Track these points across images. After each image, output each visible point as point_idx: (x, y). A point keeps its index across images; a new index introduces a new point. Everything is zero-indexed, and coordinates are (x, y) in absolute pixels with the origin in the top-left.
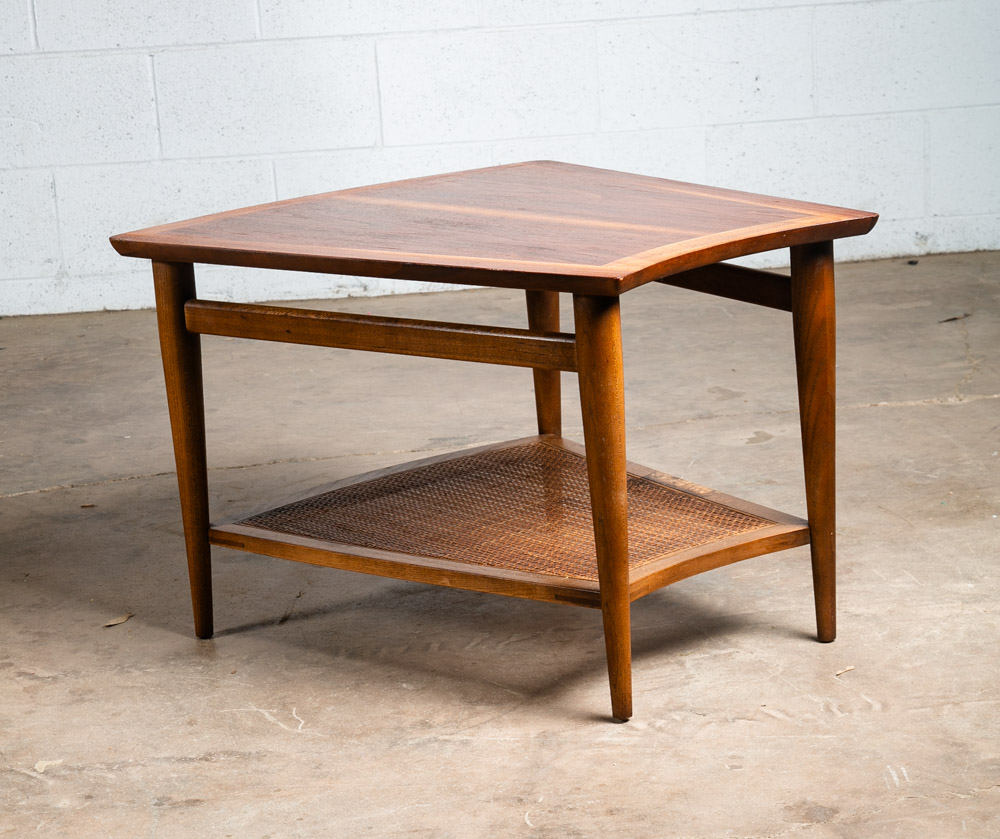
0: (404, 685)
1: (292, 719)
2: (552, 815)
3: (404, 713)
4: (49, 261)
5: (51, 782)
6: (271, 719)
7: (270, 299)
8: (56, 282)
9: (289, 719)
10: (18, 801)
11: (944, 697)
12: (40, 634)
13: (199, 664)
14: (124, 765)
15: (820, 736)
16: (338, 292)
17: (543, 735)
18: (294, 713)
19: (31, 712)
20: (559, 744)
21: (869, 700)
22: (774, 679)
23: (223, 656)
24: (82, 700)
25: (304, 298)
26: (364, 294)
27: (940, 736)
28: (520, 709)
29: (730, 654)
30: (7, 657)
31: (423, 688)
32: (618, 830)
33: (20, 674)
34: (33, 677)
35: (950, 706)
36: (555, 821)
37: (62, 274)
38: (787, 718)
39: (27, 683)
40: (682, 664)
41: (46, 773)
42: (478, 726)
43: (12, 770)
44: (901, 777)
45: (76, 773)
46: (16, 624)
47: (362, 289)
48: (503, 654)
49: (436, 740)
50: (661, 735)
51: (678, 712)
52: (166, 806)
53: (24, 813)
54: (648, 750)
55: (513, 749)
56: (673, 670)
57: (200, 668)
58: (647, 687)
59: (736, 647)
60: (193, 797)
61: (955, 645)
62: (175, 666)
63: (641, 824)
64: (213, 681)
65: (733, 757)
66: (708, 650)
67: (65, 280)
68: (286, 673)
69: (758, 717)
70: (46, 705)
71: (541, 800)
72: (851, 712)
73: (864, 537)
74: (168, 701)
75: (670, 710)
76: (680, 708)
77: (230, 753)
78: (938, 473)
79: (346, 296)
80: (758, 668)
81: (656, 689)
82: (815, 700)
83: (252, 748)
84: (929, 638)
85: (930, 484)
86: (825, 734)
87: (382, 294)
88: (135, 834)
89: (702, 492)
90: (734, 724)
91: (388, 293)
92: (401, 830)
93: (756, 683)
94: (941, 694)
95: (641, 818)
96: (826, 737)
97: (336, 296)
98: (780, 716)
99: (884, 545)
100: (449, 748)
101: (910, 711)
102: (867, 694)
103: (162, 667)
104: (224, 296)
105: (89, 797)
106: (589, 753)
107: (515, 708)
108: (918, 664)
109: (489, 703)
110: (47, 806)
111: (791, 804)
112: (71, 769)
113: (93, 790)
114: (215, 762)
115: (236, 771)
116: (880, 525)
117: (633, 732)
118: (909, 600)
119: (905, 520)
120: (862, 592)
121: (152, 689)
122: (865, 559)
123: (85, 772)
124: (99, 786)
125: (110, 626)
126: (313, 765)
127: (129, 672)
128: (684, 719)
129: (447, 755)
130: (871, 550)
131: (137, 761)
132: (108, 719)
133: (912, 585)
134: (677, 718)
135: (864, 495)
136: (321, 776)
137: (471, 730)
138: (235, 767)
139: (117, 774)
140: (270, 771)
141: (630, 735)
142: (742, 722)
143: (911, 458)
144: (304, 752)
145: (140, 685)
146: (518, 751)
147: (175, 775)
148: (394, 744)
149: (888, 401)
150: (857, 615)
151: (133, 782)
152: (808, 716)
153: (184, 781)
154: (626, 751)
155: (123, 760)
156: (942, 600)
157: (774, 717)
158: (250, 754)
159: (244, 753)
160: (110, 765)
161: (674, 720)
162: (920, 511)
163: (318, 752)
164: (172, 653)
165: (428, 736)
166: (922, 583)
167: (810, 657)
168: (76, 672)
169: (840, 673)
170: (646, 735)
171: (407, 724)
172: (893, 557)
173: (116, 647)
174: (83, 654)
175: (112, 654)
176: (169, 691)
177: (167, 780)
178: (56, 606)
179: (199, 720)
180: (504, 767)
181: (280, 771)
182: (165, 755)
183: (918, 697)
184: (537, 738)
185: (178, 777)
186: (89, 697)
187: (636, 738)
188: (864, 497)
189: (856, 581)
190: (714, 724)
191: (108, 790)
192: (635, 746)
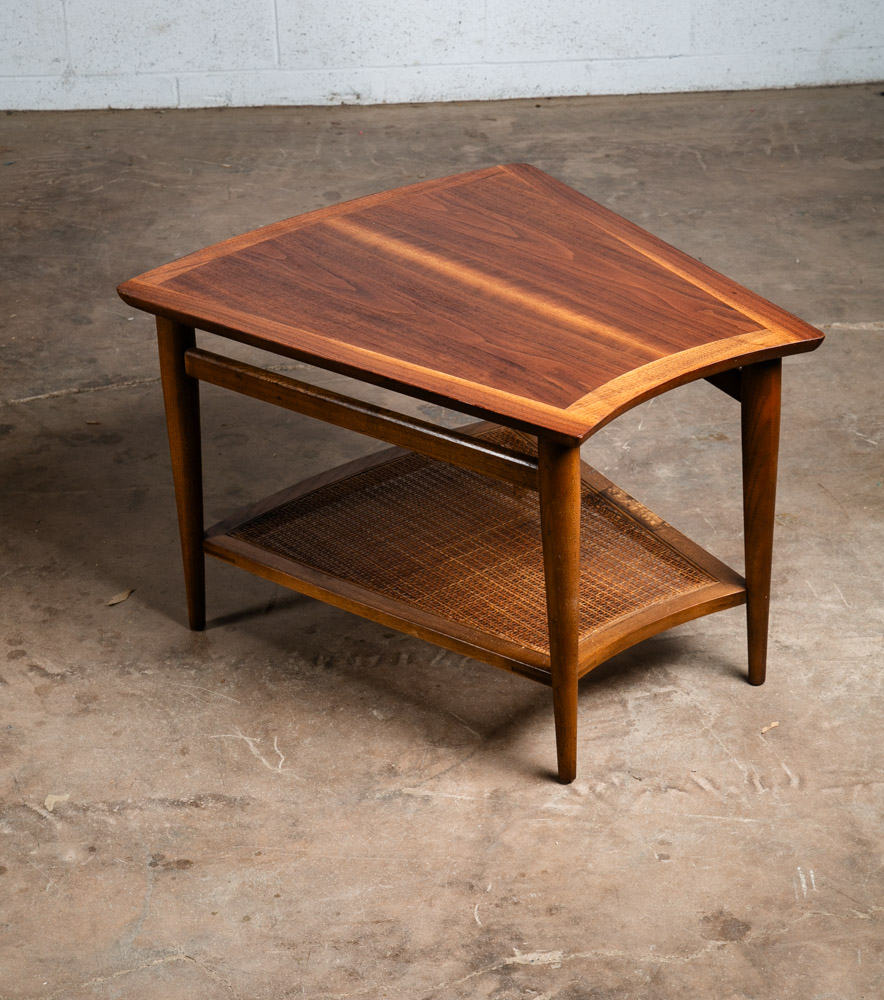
0: (375, 712)
1: (273, 752)
2: (498, 910)
3: (373, 753)
4: (57, 60)
5: (59, 826)
6: (255, 751)
7: (267, 104)
8: (63, 80)
9: (269, 753)
10: (31, 849)
11: (856, 774)
12: (49, 610)
13: (192, 666)
14: (124, 806)
15: (741, 819)
16: (332, 99)
17: (496, 795)
18: (275, 744)
19: (41, 723)
20: (510, 810)
21: (789, 773)
22: (705, 734)
23: (214, 657)
24: (86, 711)
25: (299, 104)
26: (356, 102)
27: (847, 829)
28: (477, 756)
29: (668, 694)
30: (20, 643)
31: (392, 718)
32: (555, 936)
33: (33, 667)
34: (45, 674)
35: (859, 787)
36: (501, 919)
37: (69, 73)
38: (714, 791)
39: (40, 681)
40: (623, 703)
41: (54, 812)
42: (437, 777)
43: (25, 806)
44: (809, 885)
45: (81, 814)
46: (29, 594)
47: (355, 97)
48: (464, 675)
49: (401, 794)
50: (601, 805)
51: (617, 774)
52: (160, 867)
53: (37, 867)
54: (588, 825)
55: (468, 813)
56: (616, 713)
57: (193, 672)
58: (592, 735)
59: (674, 684)
60: (183, 857)
61: (872, 698)
62: (171, 667)
63: (576, 931)
64: (204, 693)
65: (662, 843)
66: (649, 686)
67: (72, 79)
68: (270, 686)
69: (689, 786)
70: (55, 715)
71: (489, 888)
72: (771, 787)
73: (802, 530)
74: (164, 718)
75: (610, 770)
76: (619, 768)
77: (217, 798)
78: (878, 437)
79: (340, 103)
80: (692, 716)
81: (600, 738)
82: (741, 767)
83: (236, 793)
84: (849, 686)
85: (869, 454)
86: (746, 817)
87: (374, 103)
88: (133, 904)
89: (653, 523)
90: (666, 795)
91: (380, 102)
92: (365, 920)
93: (690, 738)
94: (853, 769)
95: (576, 921)
96: (747, 820)
97: (330, 103)
98: (708, 787)
99: (819, 544)
100: (413, 805)
101: (824, 791)
102: (787, 764)
103: (159, 667)
104: (223, 99)
105: (92, 849)
106: (535, 824)
107: (472, 754)
108: (836, 723)
109: (449, 745)
110: (55, 858)
111: (709, 914)
112: (77, 808)
113: (96, 840)
114: (204, 809)
115: (222, 823)
116: (818, 513)
117: (576, 798)
118: (835, 628)
119: (842, 507)
120: (794, 612)
121: (150, 699)
122: (800, 563)
123: (89, 813)
124: (101, 834)
125: (113, 605)
126: (290, 821)
127: (129, 673)
128: (622, 784)
129: (409, 816)
130: (807, 550)
131: (135, 802)
132: (110, 740)
133: (840, 607)
134: (616, 781)
135: (807, 466)
136: (297, 837)
137: (432, 782)
138: (221, 818)
139: (117, 819)
140: (252, 826)
141: (573, 802)
142: (673, 792)
143: (855, 412)
144: (283, 801)
145: (139, 693)
146: (472, 816)
147: (168, 825)
148: (363, 797)
149: (841, 321)
150: (787, 647)
151: (131, 832)
152: (733, 789)
153: (176, 834)
154: (568, 825)
155: (123, 799)
156: (865, 631)
157: (702, 788)
158: (235, 800)
159: (230, 799)
160: (111, 806)
161: (613, 784)
162: (856, 495)
163: (295, 803)
164: (168, 649)
165: (393, 788)
166: (849, 604)
167: (740, 704)
168: (82, 669)
169: (765, 730)
170: (587, 803)
171: (375, 769)
172: (826, 562)
173: (118, 636)
174: (88, 643)
175: (114, 645)
176: (165, 703)
177: (161, 831)
178: (64, 570)
179: (191, 748)
180: (459, 838)
181: (261, 826)
182: (160, 795)
183: (832, 772)
184: (490, 798)
185: (171, 828)
186: (93, 706)
187: (578, 807)
188: (807, 469)
189: (790, 596)
190: (648, 793)
191: (109, 841)
192: (576, 818)
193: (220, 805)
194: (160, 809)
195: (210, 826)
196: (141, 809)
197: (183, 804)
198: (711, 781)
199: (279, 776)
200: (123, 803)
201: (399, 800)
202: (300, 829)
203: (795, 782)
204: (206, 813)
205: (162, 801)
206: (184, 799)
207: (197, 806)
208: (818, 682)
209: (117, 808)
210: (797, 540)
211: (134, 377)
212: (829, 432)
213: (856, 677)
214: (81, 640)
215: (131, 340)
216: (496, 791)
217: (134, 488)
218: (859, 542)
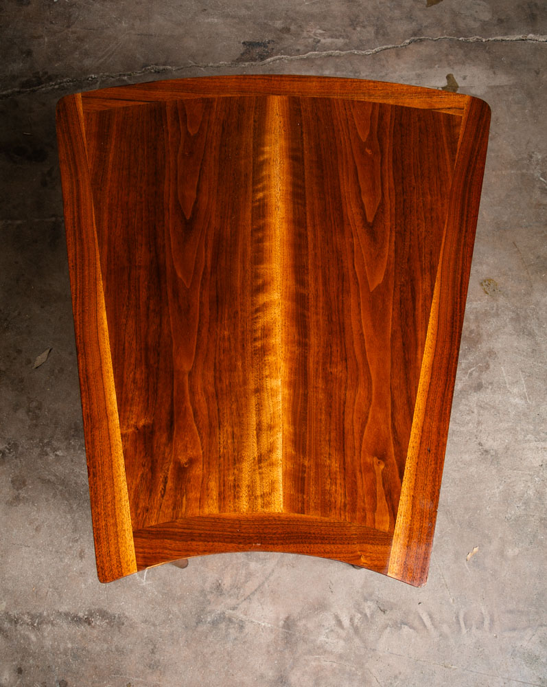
38: (433, 629)
42: (250, 597)
69: (416, 623)
72: (471, 627)
76: (370, 596)
82: (451, 601)
90: (401, 632)
98: (429, 624)
100: (232, 632)
113: (22, 660)
114: (94, 627)
115: (106, 646)
116: (512, 279)
117: (340, 631)
118: (518, 429)
119: (528, 273)
120: (493, 407)
121: (60, 488)
122: (497, 345)
123: (18, 626)
124: (25, 652)
125: (37, 368)
126: (151, 647)
127: (47, 454)
128: (372, 616)
129: (229, 646)
130: (504, 327)
131: (48, 616)
132: (34, 536)
133: (523, 402)
134: (368, 612)
135: (505, 219)
136: (153, 666)
137: (244, 605)
138: (105, 640)
139: (36, 636)
140: (125, 650)
141: (339, 637)
142: (406, 629)
143: (540, 151)
144: (146, 621)
145: (53, 478)
146: (271, 649)
147: (70, 645)
148: (199, 621)
149: (534, 32)
150: (486, 451)
151: (45, 652)
152: (445, 628)
153: (75, 657)
154: (335, 665)
155: (40, 611)
156: (539, 434)
157: (425, 626)
158: (115, 617)
159: (111, 616)
160: (33, 617)
161: (366, 615)
162: (538, 257)
163: (154, 625)
164: (73, 426)
165: (219, 609)
166: (529, 399)
167: (453, 522)
168: (16, 446)
169: (469, 556)
170: (348, 640)
171: (208, 586)
172: (516, 344)
173: (39, 408)
174: (21, 414)
175: (37, 417)
176: (70, 494)
177: (65, 652)
178: (6, 320)
179: (86, 551)
180: (262, 676)
181: (132, 651)
182: (64, 608)
183: (511, 612)
184: (284, 627)
185: (72, 649)
186: (23, 494)
187: (342, 643)
188: (506, 223)
189: (490, 387)
190: (389, 628)
191: (31, 661)
192: (341, 657)
193: (104, 623)
194: (65, 626)
195: (98, 648)
196: (53, 625)
197: (80, 619)
198: (431, 617)
199: (144, 589)
200: (41, 615)
201: (223, 626)
202: (157, 656)
203: (487, 622)
204: (95, 632)
205: (67, 615)
206: (81, 614)
207: (89, 624)
208: (507, 499)
209: (37, 622)
210: (497, 315)
211: (57, 76)
212: (523, 175)
213: (531, 492)
214: (16, 408)
215: (55, 27)
216: (288, 618)
217: (53, 219)
218: (538, 319)
